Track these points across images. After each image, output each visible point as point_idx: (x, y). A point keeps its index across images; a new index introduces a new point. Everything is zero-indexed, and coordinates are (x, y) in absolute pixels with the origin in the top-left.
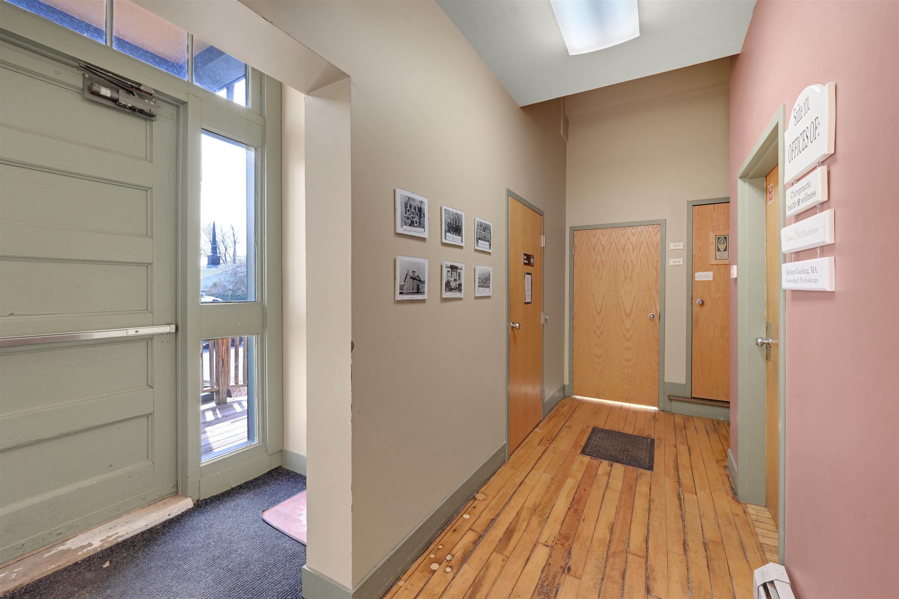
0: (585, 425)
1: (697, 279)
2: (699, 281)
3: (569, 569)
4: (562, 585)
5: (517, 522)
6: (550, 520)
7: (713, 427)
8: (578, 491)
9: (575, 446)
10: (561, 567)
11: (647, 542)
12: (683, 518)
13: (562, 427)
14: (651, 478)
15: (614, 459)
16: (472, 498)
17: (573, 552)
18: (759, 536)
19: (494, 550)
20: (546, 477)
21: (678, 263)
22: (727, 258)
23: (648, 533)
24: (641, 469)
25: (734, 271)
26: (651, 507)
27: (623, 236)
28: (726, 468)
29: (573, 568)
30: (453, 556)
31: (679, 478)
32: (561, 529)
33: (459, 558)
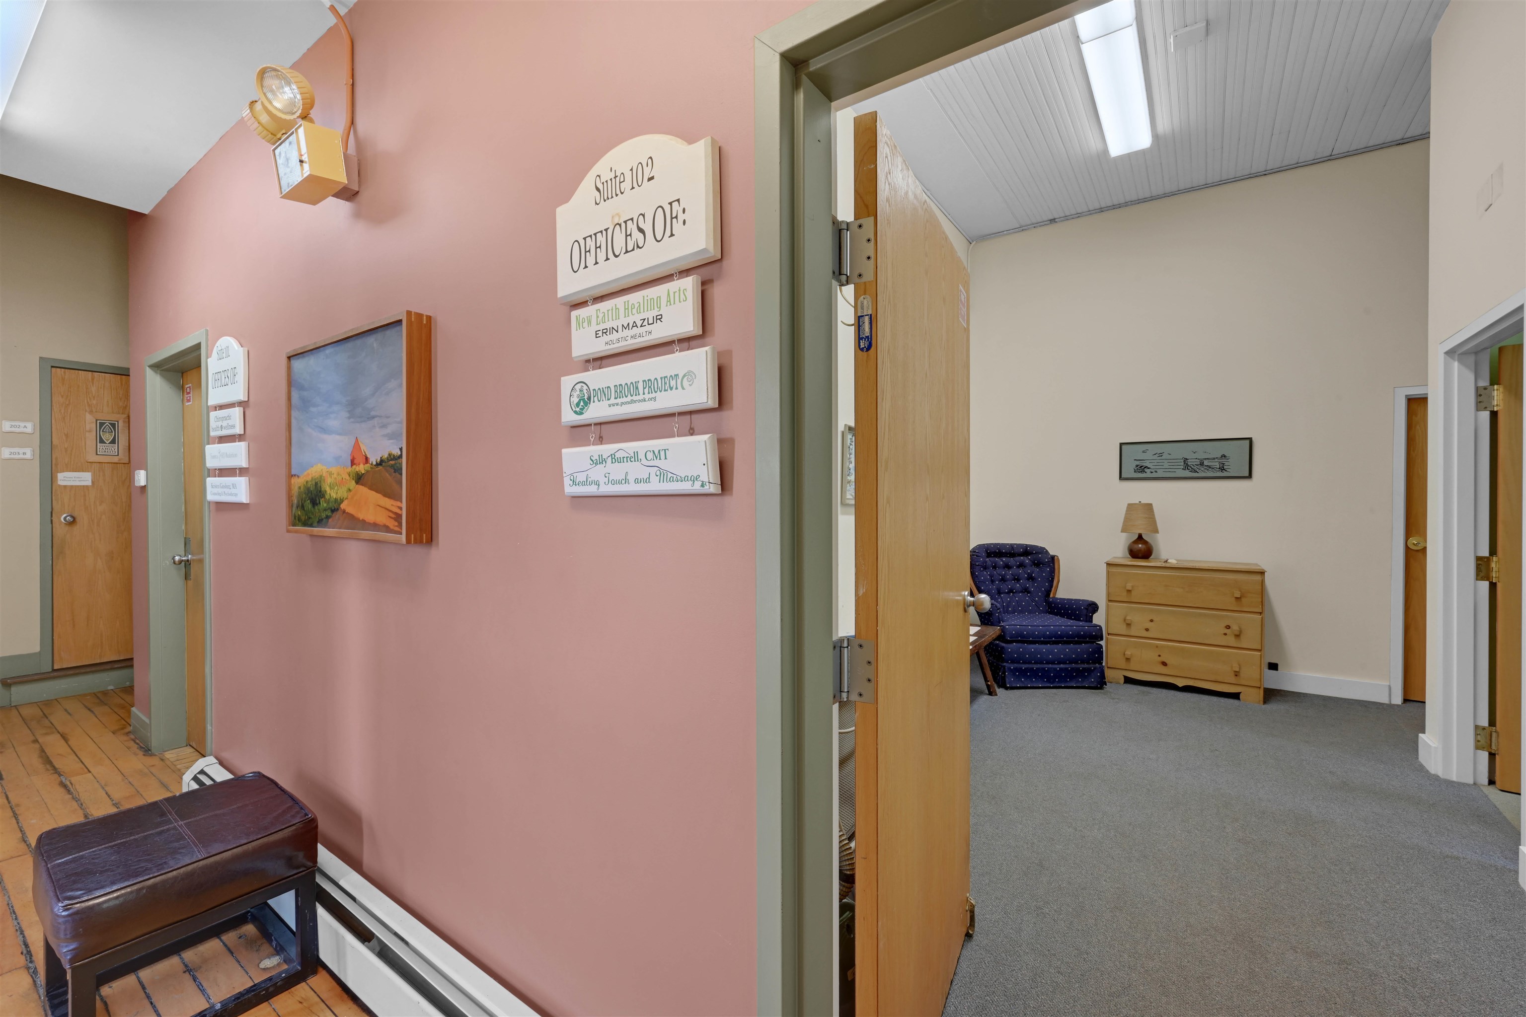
1: (61, 483)
2: (65, 487)
7: (97, 701)
12: (75, 799)
14: (3, 787)
18: (177, 766)
21: (21, 456)
22: (117, 454)
25: (141, 478)
28: (129, 733)
31: (54, 769)
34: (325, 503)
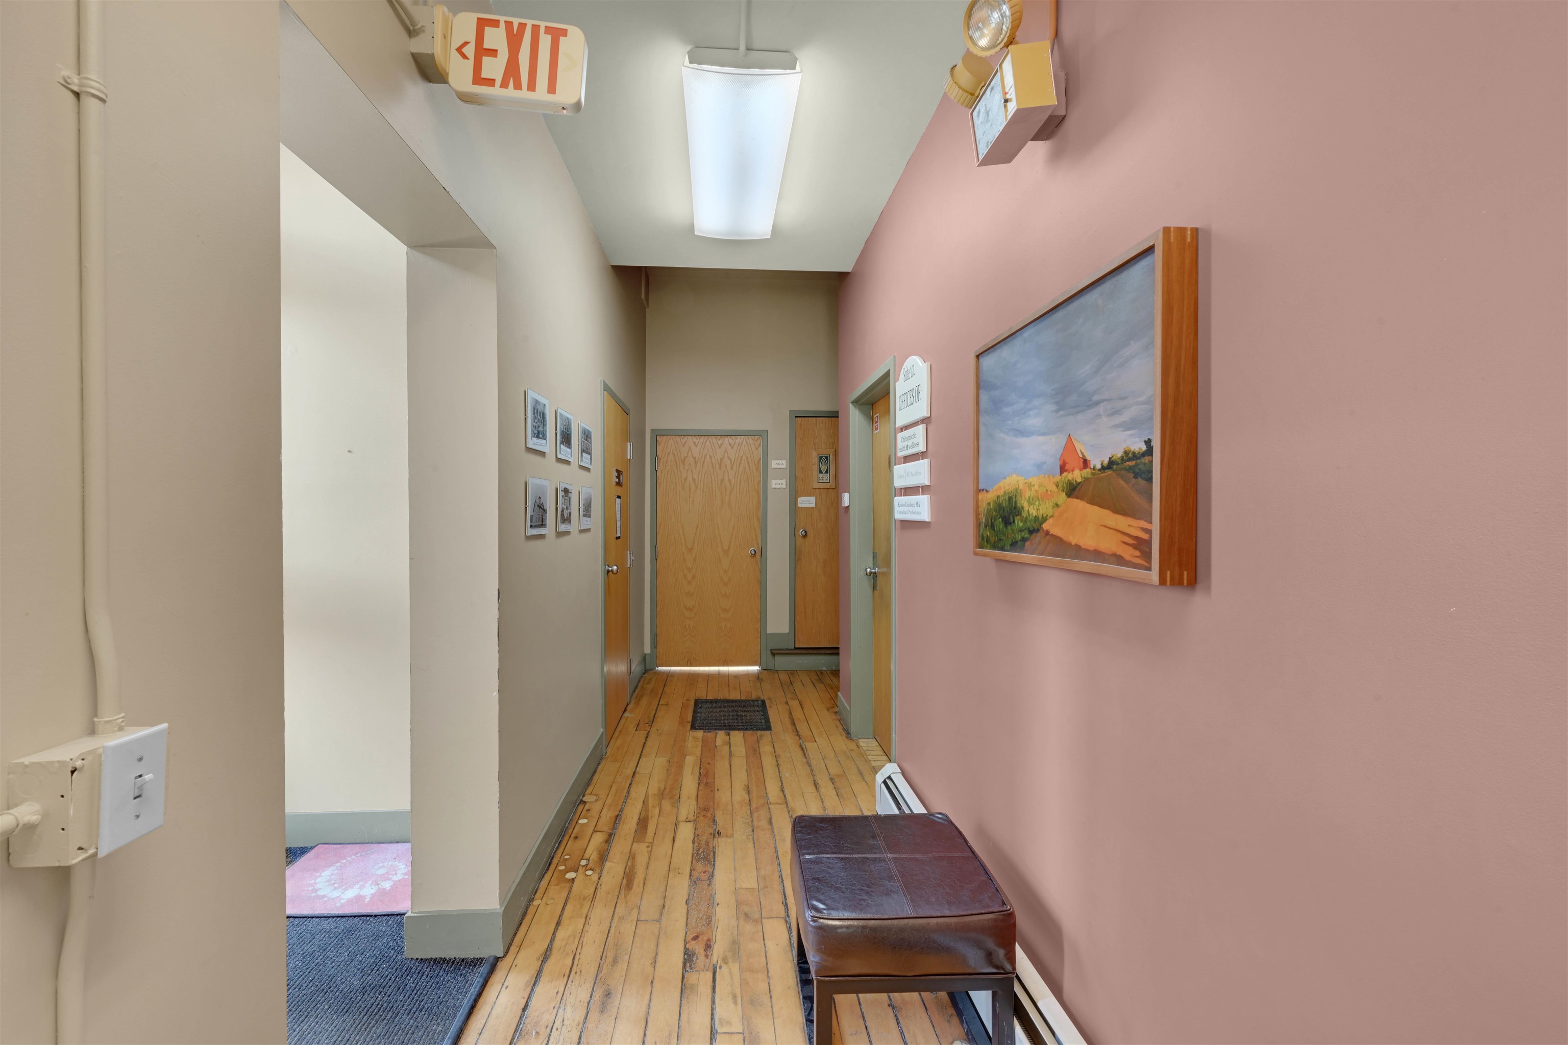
0: (685, 699)
1: (800, 505)
2: (802, 508)
3: (719, 833)
4: (717, 847)
5: (647, 811)
6: (683, 799)
7: (818, 678)
8: (701, 766)
9: (682, 722)
10: (711, 834)
11: (783, 791)
12: (809, 764)
13: (658, 706)
14: (772, 737)
15: (729, 728)
16: (580, 803)
17: (716, 818)
18: (871, 762)
19: (633, 842)
20: (661, 762)
21: (781, 486)
22: (829, 482)
23: (782, 784)
24: (759, 731)
25: (846, 500)
26: (778, 762)
27: (720, 447)
28: (837, 714)
29: (722, 831)
30: (589, 860)
31: (797, 731)
32: (697, 804)
33: (596, 859)
34: (1021, 521)
